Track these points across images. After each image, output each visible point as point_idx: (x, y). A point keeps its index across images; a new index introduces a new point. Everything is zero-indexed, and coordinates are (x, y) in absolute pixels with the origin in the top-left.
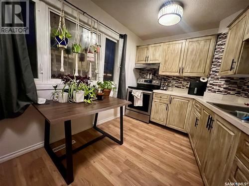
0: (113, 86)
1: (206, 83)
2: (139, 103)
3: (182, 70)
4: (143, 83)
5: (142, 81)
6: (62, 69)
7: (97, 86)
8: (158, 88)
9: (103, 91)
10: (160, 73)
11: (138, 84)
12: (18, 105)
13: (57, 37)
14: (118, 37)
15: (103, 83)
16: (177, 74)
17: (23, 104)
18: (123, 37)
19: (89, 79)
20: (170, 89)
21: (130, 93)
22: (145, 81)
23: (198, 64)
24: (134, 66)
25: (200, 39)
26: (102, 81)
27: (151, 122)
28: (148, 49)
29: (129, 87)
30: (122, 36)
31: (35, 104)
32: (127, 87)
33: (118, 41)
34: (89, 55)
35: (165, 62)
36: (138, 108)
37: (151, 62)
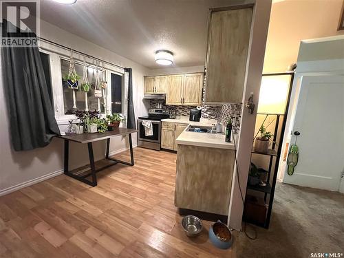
0: (121, 118)
1: (201, 110)
2: (150, 133)
3: (183, 100)
4: (154, 113)
5: (153, 112)
6: (75, 107)
7: (107, 119)
8: (167, 117)
9: (112, 123)
10: (167, 103)
11: (149, 114)
12: (47, 138)
13: (70, 81)
14: (123, 71)
15: (111, 115)
16: (180, 104)
17: (50, 136)
18: (128, 70)
19: (98, 113)
20: (178, 117)
21: (141, 123)
22: (156, 111)
23: (193, 96)
24: (143, 97)
25: (193, 75)
26: (110, 113)
27: (162, 149)
28: (154, 80)
29: (139, 118)
30: (126, 70)
31: (59, 136)
32: (136, 118)
33: (124, 74)
34: (96, 92)
35: (170, 93)
36: (149, 137)
37: (158, 93)
